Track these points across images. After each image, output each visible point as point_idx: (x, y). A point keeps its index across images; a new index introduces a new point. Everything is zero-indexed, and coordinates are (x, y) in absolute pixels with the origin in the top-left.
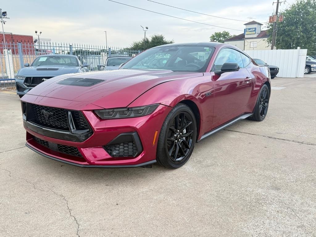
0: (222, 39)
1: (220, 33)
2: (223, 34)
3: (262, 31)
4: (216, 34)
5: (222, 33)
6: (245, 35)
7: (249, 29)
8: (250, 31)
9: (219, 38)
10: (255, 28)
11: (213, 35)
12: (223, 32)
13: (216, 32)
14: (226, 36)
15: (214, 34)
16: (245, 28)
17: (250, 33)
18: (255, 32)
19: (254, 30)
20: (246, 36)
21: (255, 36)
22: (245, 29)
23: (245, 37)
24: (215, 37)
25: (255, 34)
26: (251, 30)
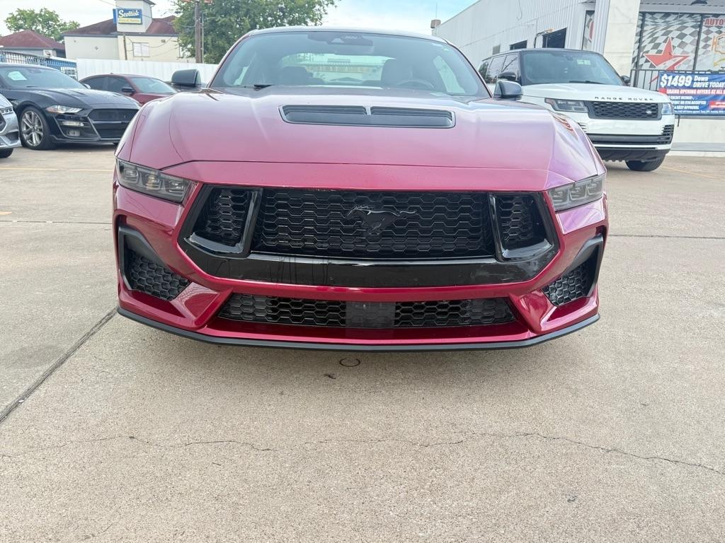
0: (40, 27)
1: (33, 12)
2: (41, 15)
3: (155, 20)
4: (22, 14)
5: (37, 12)
6: (118, 25)
7: (126, 11)
8: (128, 17)
9: (33, 25)
10: (140, 11)
11: (12, 14)
12: (41, 11)
13: (22, 9)
14: (50, 22)
15: (15, 14)
16: (115, 8)
17: (130, 20)
18: (140, 19)
19: (137, 14)
20: (120, 28)
21: (142, 29)
22: (114, 10)
23: (118, 30)
24: (21, 22)
25: (141, 24)
26: (130, 14)
